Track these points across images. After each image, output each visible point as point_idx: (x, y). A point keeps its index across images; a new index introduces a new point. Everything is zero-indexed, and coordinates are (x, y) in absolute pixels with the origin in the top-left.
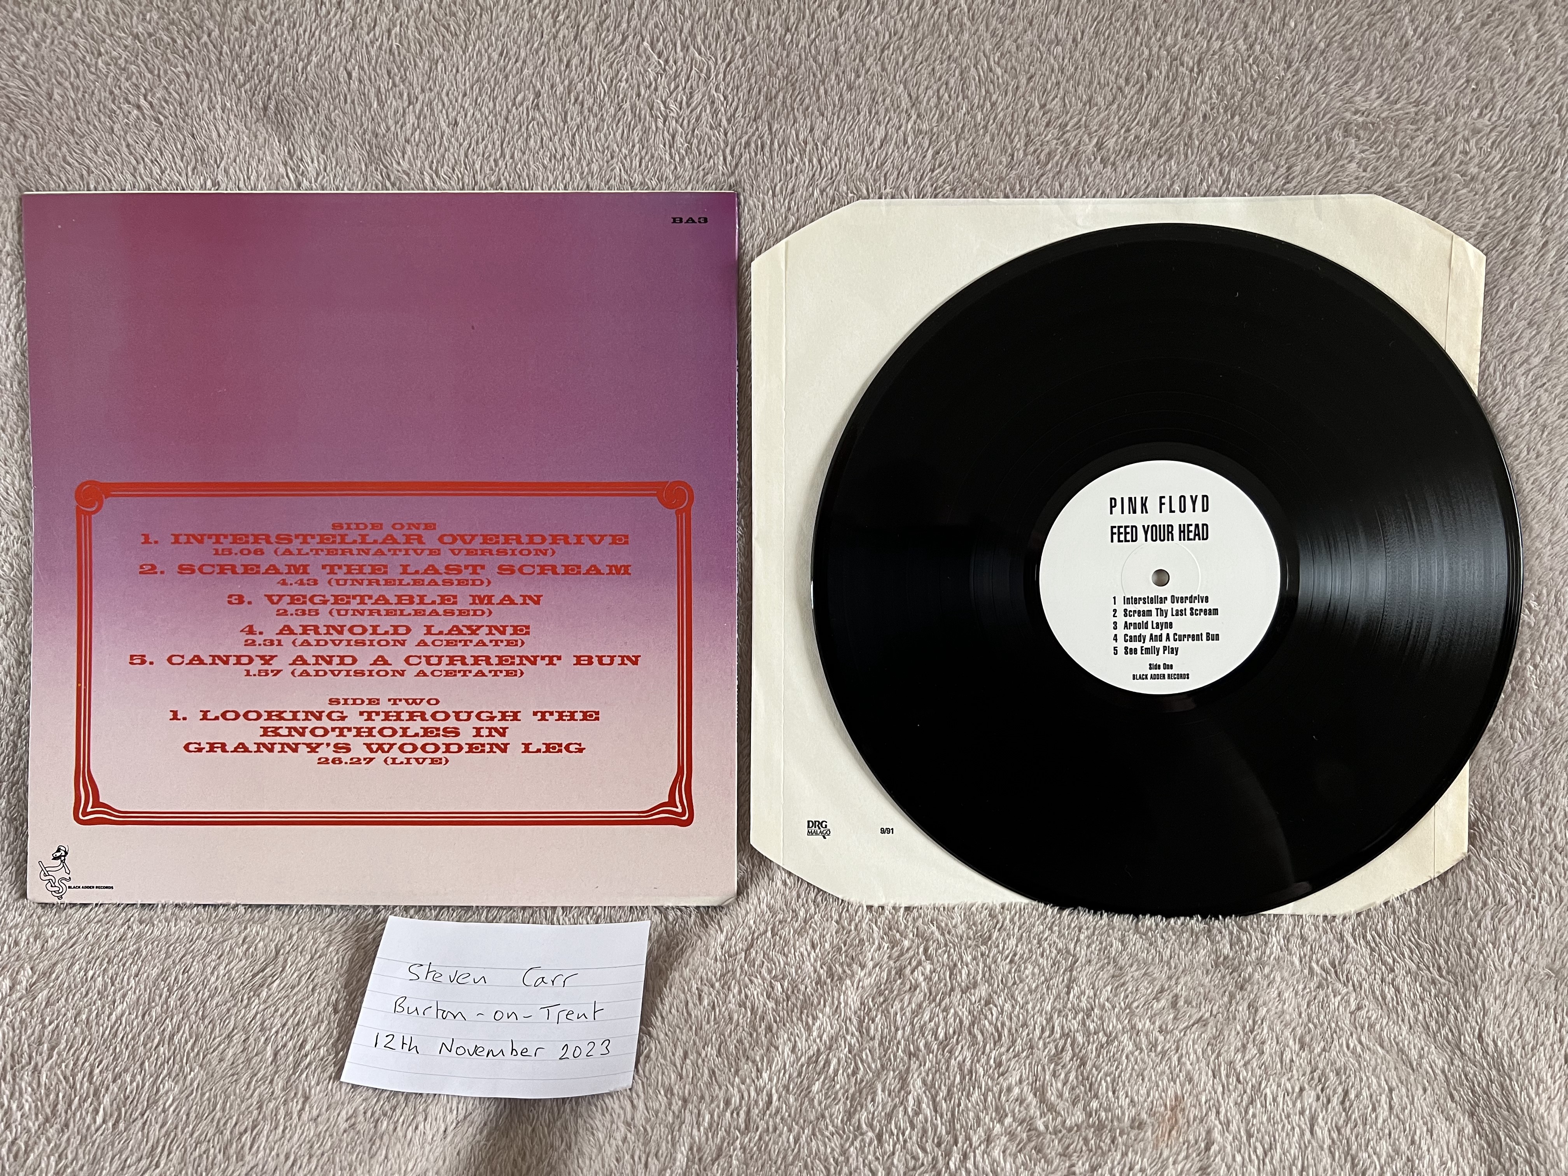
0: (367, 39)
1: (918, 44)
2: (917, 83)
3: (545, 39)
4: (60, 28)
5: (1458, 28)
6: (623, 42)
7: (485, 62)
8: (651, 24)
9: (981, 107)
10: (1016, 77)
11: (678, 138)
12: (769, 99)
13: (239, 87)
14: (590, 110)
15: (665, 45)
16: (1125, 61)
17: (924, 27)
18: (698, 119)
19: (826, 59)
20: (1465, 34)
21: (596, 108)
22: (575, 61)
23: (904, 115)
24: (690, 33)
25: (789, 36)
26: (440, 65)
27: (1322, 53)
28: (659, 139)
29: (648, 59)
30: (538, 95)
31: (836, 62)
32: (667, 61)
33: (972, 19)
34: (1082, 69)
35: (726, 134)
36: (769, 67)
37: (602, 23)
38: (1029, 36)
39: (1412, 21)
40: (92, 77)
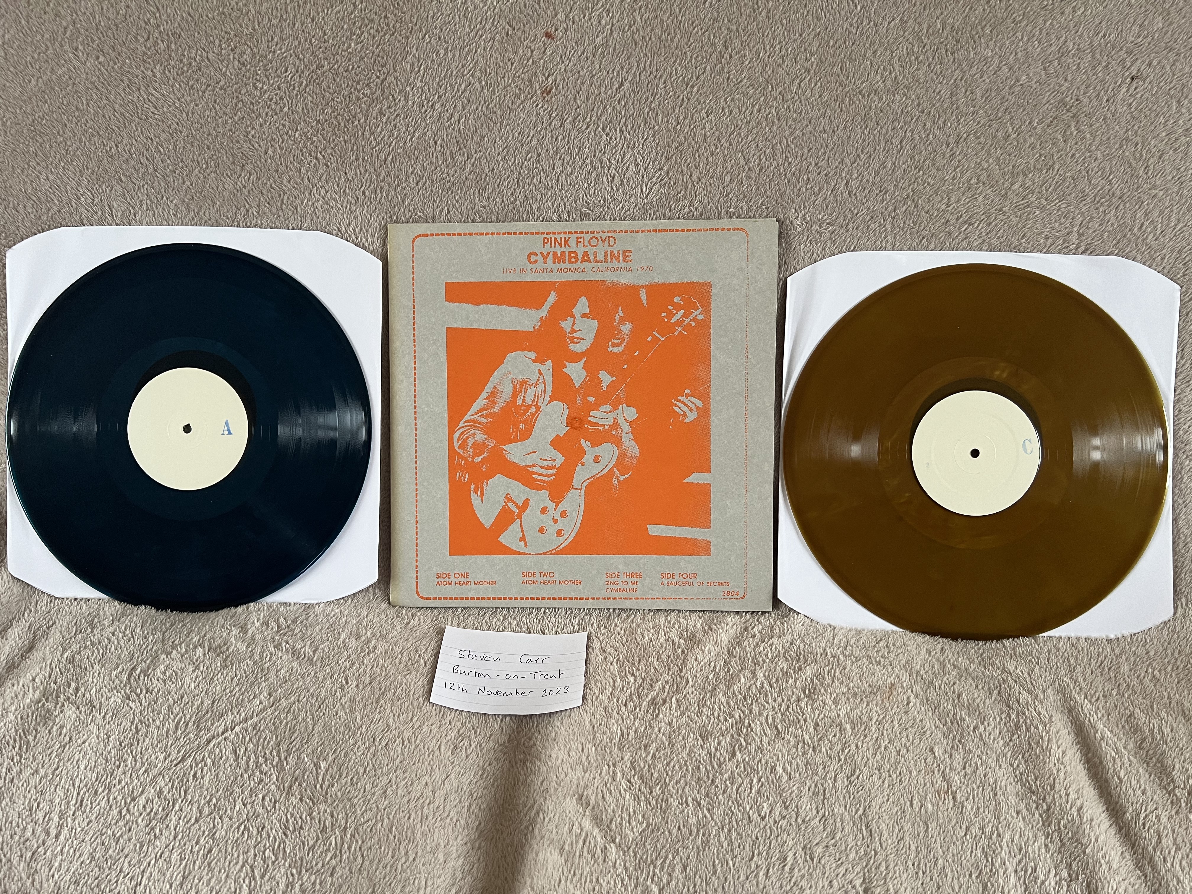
0: (447, 124)
1: (749, 132)
2: (749, 153)
3: (545, 125)
4: (275, 117)
5: (1036, 128)
6: (587, 128)
7: (510, 138)
8: (603, 119)
9: (783, 165)
10: (802, 149)
11: (616, 179)
12: (667, 159)
13: (372, 149)
14: (568, 163)
15: (610, 130)
16: (861, 141)
17: (752, 123)
18: (628, 168)
19: (699, 138)
20: (1039, 130)
21: (571, 162)
22: (560, 138)
23: (741, 169)
24: (624, 124)
25: (679, 127)
26: (486, 139)
27: (965, 139)
28: (605, 179)
29: (601, 137)
30: (539, 155)
31: (705, 140)
32: (611, 138)
33: (779, 120)
34: (838, 146)
35: (643, 177)
36: (668, 143)
37: (576, 118)
38: (809, 129)
39: (1011, 124)
40: (292, 143)
